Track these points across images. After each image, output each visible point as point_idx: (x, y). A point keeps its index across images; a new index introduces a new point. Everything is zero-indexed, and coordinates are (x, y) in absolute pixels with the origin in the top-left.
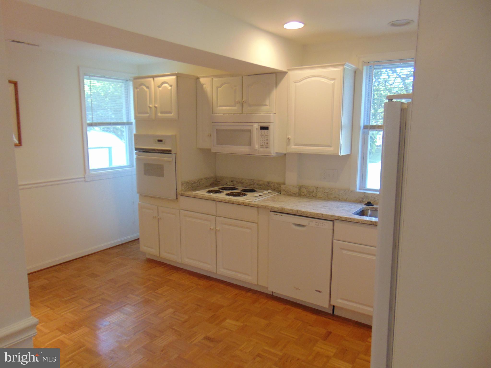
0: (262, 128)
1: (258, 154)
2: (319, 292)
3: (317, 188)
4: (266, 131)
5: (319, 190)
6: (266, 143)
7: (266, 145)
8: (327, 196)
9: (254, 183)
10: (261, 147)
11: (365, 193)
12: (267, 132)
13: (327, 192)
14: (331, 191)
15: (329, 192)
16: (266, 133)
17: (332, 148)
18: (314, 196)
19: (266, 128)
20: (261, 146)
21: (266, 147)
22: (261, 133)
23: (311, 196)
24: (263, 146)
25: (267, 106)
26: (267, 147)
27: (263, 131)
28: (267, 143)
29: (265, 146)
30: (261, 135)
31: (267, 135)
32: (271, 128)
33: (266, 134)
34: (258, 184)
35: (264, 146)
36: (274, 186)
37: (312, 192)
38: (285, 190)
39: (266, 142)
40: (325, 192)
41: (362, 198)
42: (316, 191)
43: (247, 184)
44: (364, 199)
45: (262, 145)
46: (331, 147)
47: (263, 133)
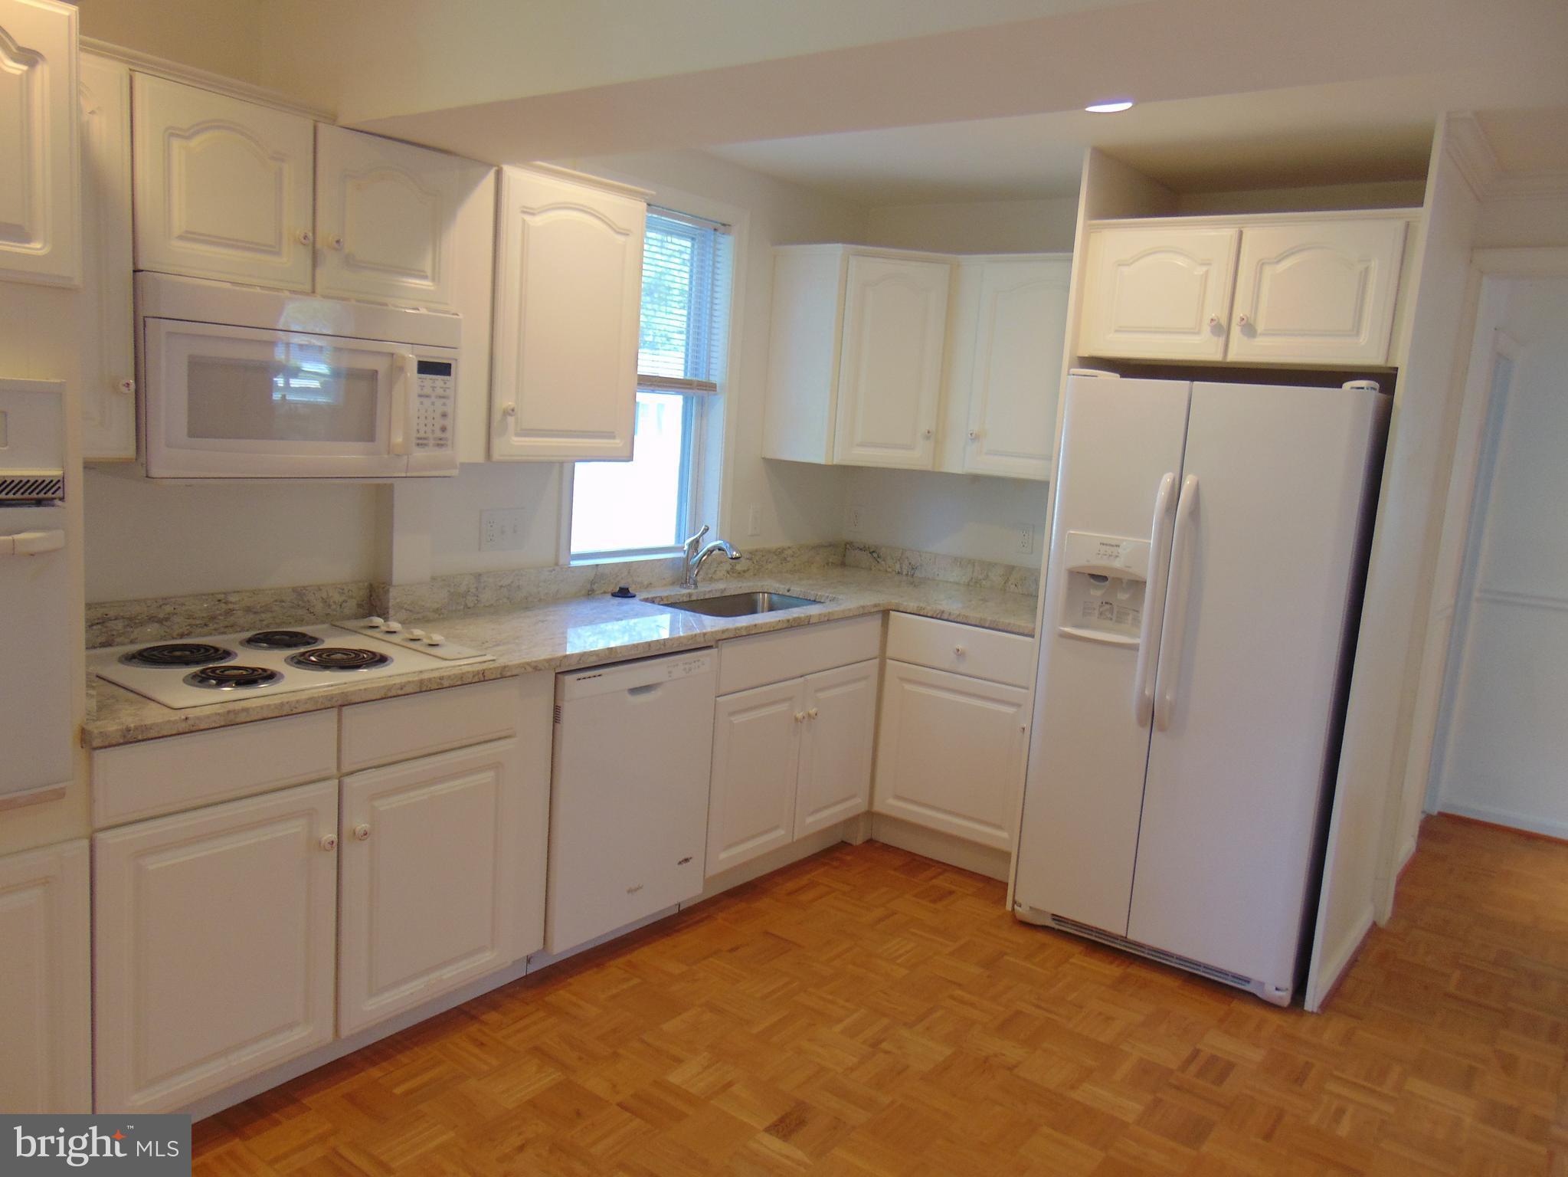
0: (427, 368)
1: (404, 475)
2: (686, 860)
3: (478, 576)
4: (439, 379)
5: (485, 582)
6: (437, 428)
7: (439, 434)
8: (508, 598)
9: (231, 606)
10: (418, 445)
11: (597, 565)
12: (445, 383)
13: (509, 585)
14: (519, 580)
15: (512, 582)
16: (441, 388)
17: (617, 441)
18: (472, 605)
19: (442, 369)
20: (419, 438)
21: (438, 445)
22: (422, 387)
23: (462, 607)
24: (425, 439)
25: (425, 277)
26: (441, 444)
27: (429, 379)
28: (443, 429)
29: (435, 439)
30: (420, 396)
31: (443, 397)
32: (461, 370)
33: (440, 391)
34: (248, 610)
35: (431, 442)
36: (324, 601)
37: (465, 595)
38: (405, 606)
39: (439, 422)
40: (501, 586)
41: (592, 583)
42: (477, 588)
43: (191, 621)
44: (596, 585)
45: (422, 434)
46: (614, 437)
47: (427, 391)
